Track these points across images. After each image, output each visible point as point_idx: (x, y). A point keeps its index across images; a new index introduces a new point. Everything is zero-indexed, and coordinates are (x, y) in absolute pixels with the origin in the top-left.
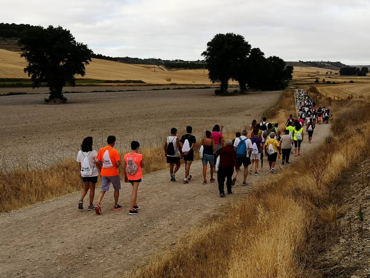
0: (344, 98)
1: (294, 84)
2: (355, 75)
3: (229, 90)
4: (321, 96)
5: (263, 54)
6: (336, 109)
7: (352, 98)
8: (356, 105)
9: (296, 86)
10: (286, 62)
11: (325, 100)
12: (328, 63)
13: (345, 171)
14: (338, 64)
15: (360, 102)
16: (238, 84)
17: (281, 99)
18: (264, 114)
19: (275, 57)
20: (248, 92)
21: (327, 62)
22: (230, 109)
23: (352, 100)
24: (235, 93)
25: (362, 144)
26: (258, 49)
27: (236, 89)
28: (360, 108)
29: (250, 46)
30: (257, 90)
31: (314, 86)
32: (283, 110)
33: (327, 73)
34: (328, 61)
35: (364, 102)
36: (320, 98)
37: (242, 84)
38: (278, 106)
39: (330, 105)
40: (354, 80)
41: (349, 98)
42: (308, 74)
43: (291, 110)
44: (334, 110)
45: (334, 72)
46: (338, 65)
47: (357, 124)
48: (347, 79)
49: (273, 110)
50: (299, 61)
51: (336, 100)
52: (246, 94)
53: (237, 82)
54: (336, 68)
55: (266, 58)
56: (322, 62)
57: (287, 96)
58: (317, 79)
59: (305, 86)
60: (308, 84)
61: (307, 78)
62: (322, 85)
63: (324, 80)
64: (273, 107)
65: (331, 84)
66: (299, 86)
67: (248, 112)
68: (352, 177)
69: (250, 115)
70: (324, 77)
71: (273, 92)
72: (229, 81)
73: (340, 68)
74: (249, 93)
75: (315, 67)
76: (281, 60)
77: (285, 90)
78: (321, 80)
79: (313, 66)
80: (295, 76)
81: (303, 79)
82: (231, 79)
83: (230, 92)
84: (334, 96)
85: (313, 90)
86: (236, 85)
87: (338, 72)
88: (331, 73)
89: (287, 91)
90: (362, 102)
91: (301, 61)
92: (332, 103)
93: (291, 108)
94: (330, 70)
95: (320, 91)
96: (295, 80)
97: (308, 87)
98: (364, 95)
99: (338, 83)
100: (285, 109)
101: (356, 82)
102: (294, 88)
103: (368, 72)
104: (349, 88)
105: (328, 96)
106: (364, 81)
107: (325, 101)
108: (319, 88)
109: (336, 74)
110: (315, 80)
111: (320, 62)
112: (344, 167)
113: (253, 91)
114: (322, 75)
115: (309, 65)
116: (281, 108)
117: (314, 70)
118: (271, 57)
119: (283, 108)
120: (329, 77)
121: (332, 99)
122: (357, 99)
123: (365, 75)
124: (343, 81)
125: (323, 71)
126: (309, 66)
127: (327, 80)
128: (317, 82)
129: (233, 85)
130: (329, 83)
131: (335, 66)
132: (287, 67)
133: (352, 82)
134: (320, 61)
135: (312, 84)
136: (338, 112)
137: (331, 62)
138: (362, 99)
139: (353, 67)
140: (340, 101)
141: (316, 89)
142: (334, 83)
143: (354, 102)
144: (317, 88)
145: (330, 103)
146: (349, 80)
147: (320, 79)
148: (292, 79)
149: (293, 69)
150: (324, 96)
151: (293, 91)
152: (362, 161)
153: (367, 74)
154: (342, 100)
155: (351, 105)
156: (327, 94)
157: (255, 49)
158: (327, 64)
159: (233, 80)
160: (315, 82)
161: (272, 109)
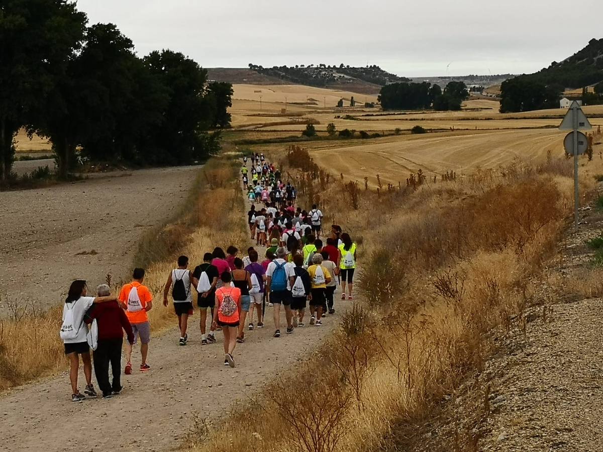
0: (396, 185)
1: (236, 143)
2: (428, 108)
3: (19, 167)
4: (326, 179)
5: (128, 43)
6: (372, 219)
7: (420, 182)
8: (433, 203)
9: (245, 147)
10: (206, 70)
11: (337, 193)
12: (341, 69)
13: (406, 421)
14: (372, 75)
15: (445, 196)
16: (49, 147)
17: (196, 192)
18: (140, 245)
19: (168, 54)
20: (84, 175)
21: (338, 66)
22: (25, 233)
23: (420, 188)
24: (38, 180)
25: (457, 327)
26: (110, 26)
27: (42, 163)
28: (448, 213)
29: (82, 17)
30: (115, 166)
31: (302, 146)
32: (204, 230)
33: (340, 103)
34: (342, 65)
35: (460, 194)
36: (323, 185)
37: (61, 148)
38: (187, 218)
39: (356, 208)
40: (424, 125)
41: (413, 183)
42: (279, 108)
43: (233, 231)
44: (369, 223)
45: (362, 98)
46: (374, 75)
47: (440, 265)
48: (404, 120)
49: (170, 231)
50: (250, 65)
51: (373, 192)
52: (79, 179)
53: (46, 139)
54: (367, 85)
55: (140, 55)
56: (322, 68)
57: (216, 183)
58: (310, 124)
59: (271, 148)
60: (282, 141)
61: (279, 120)
62: (325, 143)
63: (331, 127)
64: (171, 222)
65: (355, 141)
66: (253, 148)
67: (86, 242)
68: (426, 439)
69: (94, 253)
70: (330, 118)
71: (169, 170)
72: (15, 138)
73: (380, 87)
74: (87, 178)
75: (303, 84)
76: (191, 64)
77: (210, 161)
78: (321, 128)
79: (296, 82)
80: (238, 116)
81: (265, 125)
82: (22, 131)
83: (20, 175)
84: (366, 178)
85: (299, 160)
86: (44, 151)
87: (373, 98)
88: (353, 102)
89: (215, 166)
90: (451, 192)
91: (255, 66)
92: (362, 201)
93: (232, 222)
94: (348, 94)
95: (321, 165)
96: (241, 130)
97: (282, 151)
98: (458, 171)
99: (377, 135)
100: (211, 227)
101: (431, 130)
102: (237, 157)
103: (465, 96)
104: (409, 150)
105: (348, 179)
106: (457, 125)
107: (338, 196)
108: (317, 154)
109: (368, 105)
110: (304, 127)
111: (317, 68)
112: (401, 410)
113: (102, 169)
114: (325, 111)
115: (283, 77)
116: (197, 223)
117: (300, 93)
118: (155, 54)
119: (206, 224)
120: (348, 117)
121: (362, 187)
122: (436, 186)
123: (457, 108)
124: (393, 127)
125: (328, 97)
126: (283, 81)
127: (342, 125)
128: (310, 133)
129: (31, 151)
130: (346, 135)
131: (363, 79)
132: (212, 86)
133: (418, 130)
134: (315, 66)
135: (294, 139)
136: (381, 229)
137: (351, 66)
138: (452, 185)
139: (421, 82)
140: (384, 194)
141: (308, 157)
142: (364, 135)
143: (426, 195)
144: (311, 153)
145: (355, 200)
146: (411, 125)
147: (318, 123)
148: (230, 127)
149: (230, 92)
150: (335, 180)
151: (233, 165)
152: (456, 386)
153: (463, 103)
154: (391, 190)
155: (417, 203)
156: (343, 171)
157: (99, 27)
158: (337, 75)
159: (30, 134)
160: (304, 133)
161: (169, 227)
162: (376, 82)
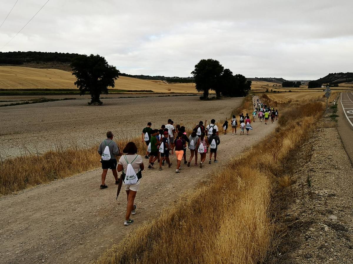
0: (285, 102)
1: (252, 93)
2: (292, 87)
3: (209, 96)
4: (270, 101)
5: (232, 73)
6: (280, 109)
7: (291, 102)
8: (294, 106)
10: (247, 78)
11: (273, 103)
12: (274, 79)
13: (292, 151)
14: (281, 80)
15: (296, 105)
16: (215, 93)
17: (243, 102)
19: (239, 75)
20: (222, 98)
22: (210, 109)
23: (291, 103)
24: (213, 99)
25: (301, 132)
26: (228, 69)
27: (214, 96)
28: (297, 108)
29: (223, 67)
31: (266, 94)
33: (274, 85)
35: (300, 105)
37: (217, 93)
38: (242, 107)
39: (277, 106)
40: (292, 90)
41: (289, 102)
42: (261, 86)
44: (279, 110)
45: (278, 84)
47: (296, 119)
48: (287, 89)
50: (255, 77)
51: (280, 103)
53: (215, 91)
54: (279, 82)
55: (234, 75)
56: (270, 78)
57: (248, 100)
58: (267, 89)
59: (259, 94)
60: (261, 93)
61: (261, 88)
62: (270, 93)
63: (272, 90)
65: (277, 93)
66: (255, 94)
67: (222, 111)
68: (297, 155)
69: (223, 113)
70: (272, 88)
71: (238, 98)
72: (209, 91)
73: (282, 82)
76: (244, 77)
77: (246, 96)
78: (270, 90)
79: (265, 81)
80: (252, 88)
81: (258, 89)
82: (210, 89)
83: (210, 98)
84: (279, 101)
85: (265, 97)
87: (281, 85)
88: (276, 85)
89: (248, 97)
90: (298, 104)
92: (278, 105)
94: (275, 84)
95: (269, 98)
96: (253, 90)
97: (261, 95)
98: (299, 100)
99: (281, 92)
103: (301, 84)
104: (288, 95)
105: (275, 101)
106: (299, 91)
108: (268, 95)
109: (279, 86)
110: (266, 90)
112: (291, 148)
113: (225, 97)
114: (270, 87)
115: (262, 80)
117: (266, 83)
118: (237, 75)
120: (275, 88)
121: (278, 102)
123: (299, 87)
124: (285, 90)
125: (271, 84)
127: (274, 90)
128: (267, 91)
129: (212, 93)
130: (275, 92)
131: (279, 81)
132: (247, 81)
133: (290, 91)
135: (264, 92)
136: (282, 111)
138: (298, 103)
139: (291, 82)
140: (283, 104)
141: (267, 96)
142: (278, 92)
143: (293, 104)
145: (277, 105)
146: (289, 90)
147: (269, 89)
148: (251, 90)
149: (251, 83)
150: (272, 101)
151: (251, 97)
152: (302, 144)
154: (284, 103)
155: (290, 106)
156: (274, 99)
157: (226, 69)
158: (273, 80)
159: (212, 90)
160: (266, 91)
161: (238, 109)
162: (282, 81)
